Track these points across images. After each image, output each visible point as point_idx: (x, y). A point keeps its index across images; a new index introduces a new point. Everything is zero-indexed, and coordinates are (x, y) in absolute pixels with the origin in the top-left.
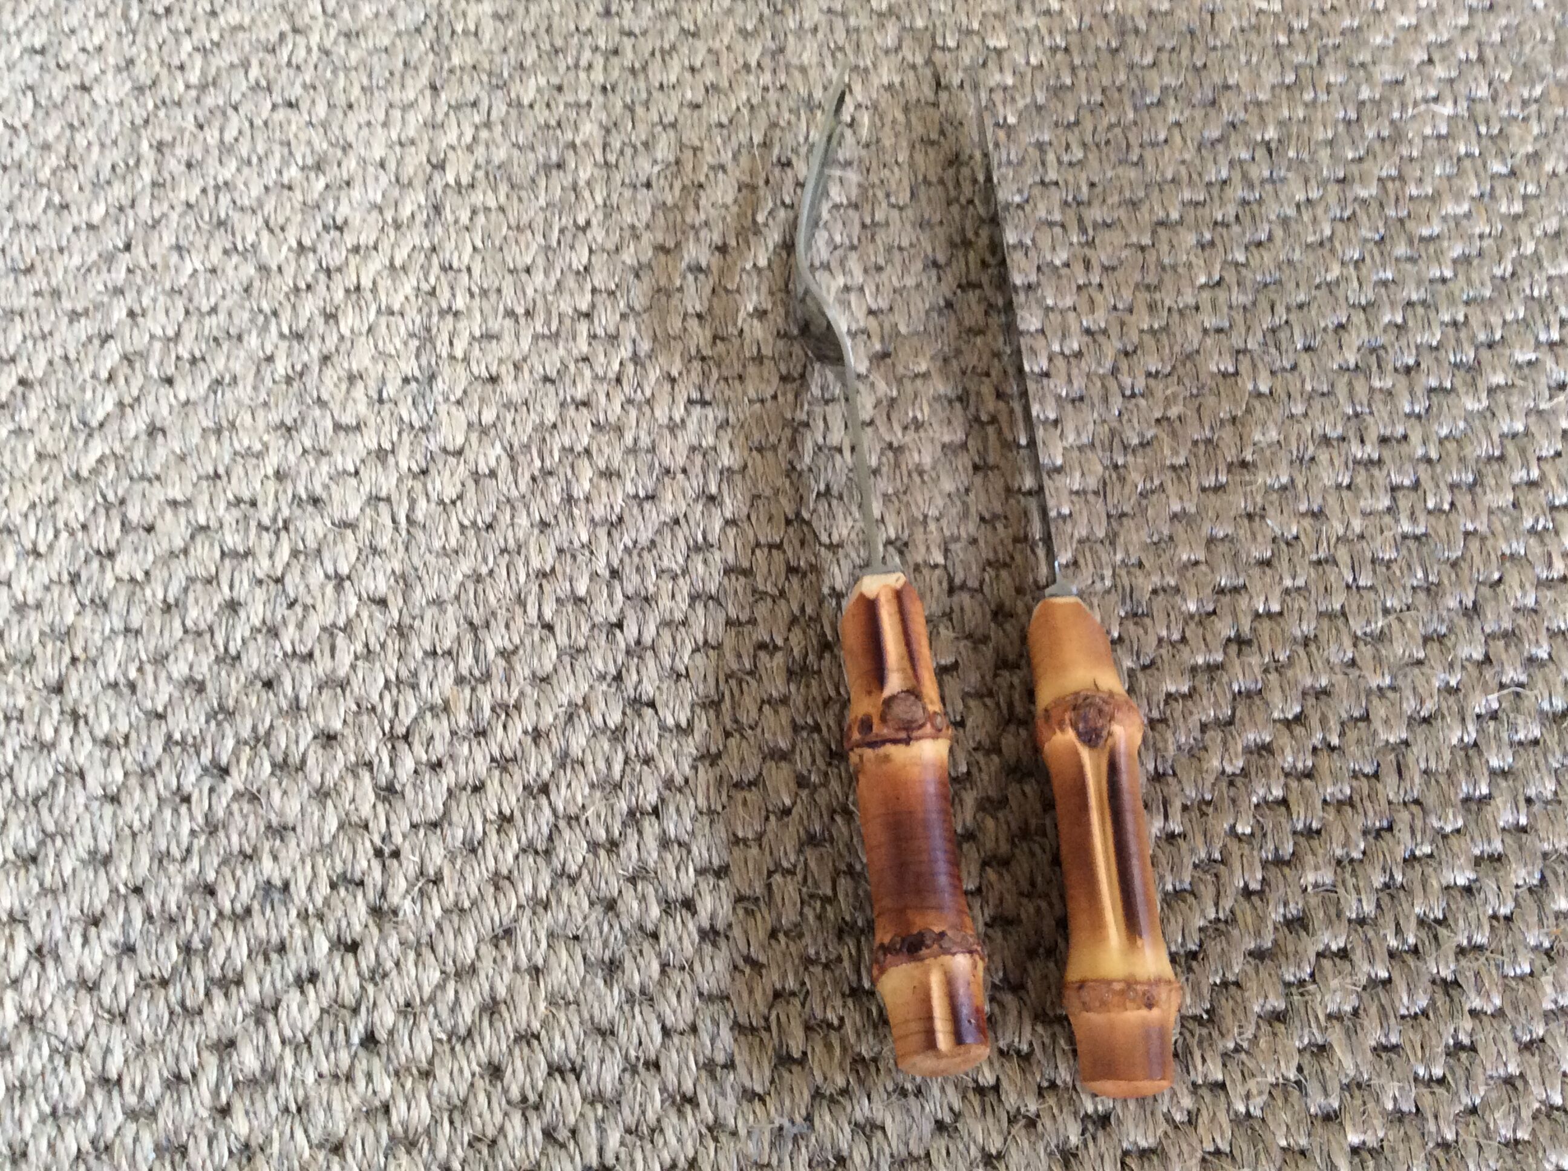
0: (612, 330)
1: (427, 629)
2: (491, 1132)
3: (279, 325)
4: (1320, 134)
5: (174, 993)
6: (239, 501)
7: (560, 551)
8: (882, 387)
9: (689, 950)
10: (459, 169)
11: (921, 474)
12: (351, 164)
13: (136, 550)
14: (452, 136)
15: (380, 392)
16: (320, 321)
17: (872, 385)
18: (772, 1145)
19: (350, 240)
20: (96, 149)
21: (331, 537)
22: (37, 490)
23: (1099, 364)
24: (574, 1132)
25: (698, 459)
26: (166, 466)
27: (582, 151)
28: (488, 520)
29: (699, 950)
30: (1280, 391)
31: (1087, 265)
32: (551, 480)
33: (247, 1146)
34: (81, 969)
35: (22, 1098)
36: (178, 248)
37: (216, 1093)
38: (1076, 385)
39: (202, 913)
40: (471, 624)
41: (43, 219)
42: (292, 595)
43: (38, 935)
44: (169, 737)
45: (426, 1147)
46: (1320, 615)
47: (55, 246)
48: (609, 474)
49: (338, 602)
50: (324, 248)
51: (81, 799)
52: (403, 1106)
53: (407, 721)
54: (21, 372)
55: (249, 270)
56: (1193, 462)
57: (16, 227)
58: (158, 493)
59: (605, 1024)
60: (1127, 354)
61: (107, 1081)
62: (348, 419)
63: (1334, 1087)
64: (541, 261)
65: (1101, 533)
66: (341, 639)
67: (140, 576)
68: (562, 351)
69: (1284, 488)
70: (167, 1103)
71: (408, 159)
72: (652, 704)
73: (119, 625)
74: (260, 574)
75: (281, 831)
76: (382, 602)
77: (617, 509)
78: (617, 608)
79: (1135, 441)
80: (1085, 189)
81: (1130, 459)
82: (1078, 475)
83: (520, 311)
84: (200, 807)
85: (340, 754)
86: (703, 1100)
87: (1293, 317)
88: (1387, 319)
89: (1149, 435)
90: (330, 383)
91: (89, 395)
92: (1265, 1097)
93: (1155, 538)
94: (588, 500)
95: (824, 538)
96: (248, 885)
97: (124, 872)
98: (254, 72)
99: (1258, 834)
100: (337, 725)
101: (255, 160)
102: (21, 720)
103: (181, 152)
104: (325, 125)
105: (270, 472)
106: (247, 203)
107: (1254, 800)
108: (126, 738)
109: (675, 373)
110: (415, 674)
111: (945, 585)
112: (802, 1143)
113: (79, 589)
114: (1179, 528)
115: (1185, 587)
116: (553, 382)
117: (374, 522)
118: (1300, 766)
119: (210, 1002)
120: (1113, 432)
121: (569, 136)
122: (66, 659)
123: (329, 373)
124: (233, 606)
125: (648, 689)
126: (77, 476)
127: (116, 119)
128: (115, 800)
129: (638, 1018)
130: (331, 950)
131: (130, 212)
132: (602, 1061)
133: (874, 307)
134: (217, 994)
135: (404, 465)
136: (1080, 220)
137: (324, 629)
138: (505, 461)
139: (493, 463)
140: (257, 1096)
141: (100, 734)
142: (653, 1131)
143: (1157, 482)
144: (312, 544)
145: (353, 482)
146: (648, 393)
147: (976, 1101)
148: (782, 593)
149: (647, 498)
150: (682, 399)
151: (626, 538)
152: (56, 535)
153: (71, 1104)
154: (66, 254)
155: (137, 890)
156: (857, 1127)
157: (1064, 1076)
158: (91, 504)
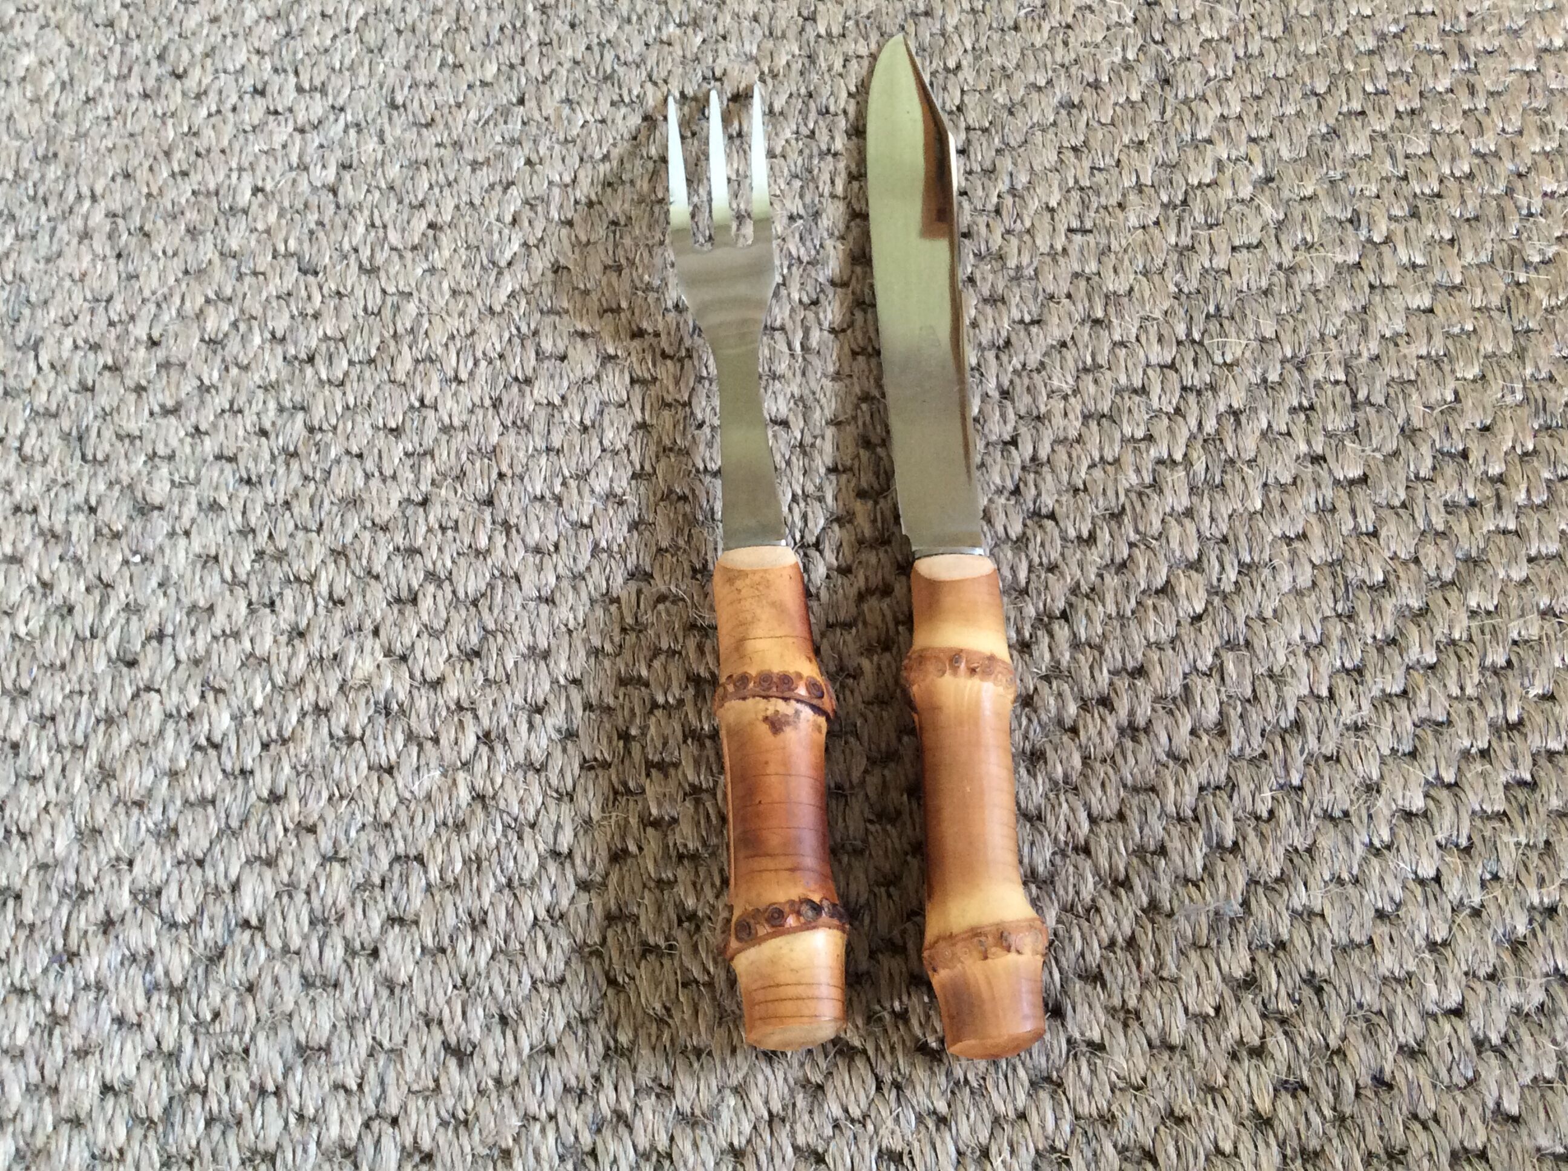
0: (988, 165)
8: (1268, 211)
9: (1110, 745)
12: (726, 20)
13: (552, 377)
17: (1258, 207)
18: (1211, 928)
20: (484, 13)
23: (1492, 185)
25: (1083, 284)
29: (1119, 745)
31: (1472, 90)
34: (528, 752)
35: (478, 869)
36: (568, 101)
38: (1470, 205)
41: (440, 77)
42: (700, 416)
43: (486, 722)
44: (596, 545)
47: (452, 101)
51: (518, 601)
53: (817, 532)
54: (430, 216)
57: (414, 85)
60: (1520, 175)
61: (559, 854)
65: (1507, 348)
67: (557, 401)
72: (1052, 516)
73: (541, 444)
76: (785, 424)
77: (1004, 334)
78: (1009, 428)
79: (1536, 259)
80: (1463, 18)
81: (1533, 275)
82: (1479, 291)
86: (1137, 883)
89: (1550, 252)
91: (496, 236)
95: (1218, 359)
97: (563, 665)
101: (634, 18)
102: (456, 528)
103: (565, 13)
105: (670, 304)
106: (630, 59)
108: (557, 547)
109: (1053, 203)
110: (820, 488)
112: (1241, 928)
117: (772, 349)
120: (1512, 250)
122: (494, 475)
125: (1048, 502)
128: (550, 601)
129: (1065, 805)
131: (522, 69)
132: (1032, 844)
133: (1254, 135)
135: (796, 296)
136: (1461, 48)
141: (531, 543)
142: (1088, 911)
146: (1028, 224)
147: (1418, 890)
148: (1178, 410)
149: (1033, 322)
150: (1062, 229)
151: (1014, 360)
152: (476, 363)
153: (526, 876)
154: (464, 109)
155: (575, 682)
156: (1295, 914)
157: (1507, 866)
158: (506, 336)
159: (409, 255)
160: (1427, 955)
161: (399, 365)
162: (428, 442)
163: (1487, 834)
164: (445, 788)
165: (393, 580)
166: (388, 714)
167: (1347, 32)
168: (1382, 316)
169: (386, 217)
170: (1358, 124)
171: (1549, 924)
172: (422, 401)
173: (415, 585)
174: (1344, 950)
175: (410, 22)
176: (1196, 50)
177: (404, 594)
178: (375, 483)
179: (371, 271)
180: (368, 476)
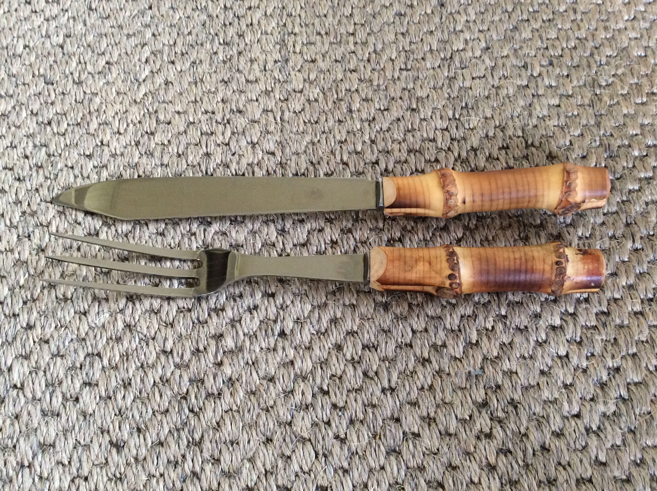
1: (293, 164)
2: (339, 373)
3: (219, 39)
5: (194, 315)
6: (207, 112)
7: (348, 132)
11: (509, 98)
15: (265, 67)
16: (236, 38)
19: (247, 4)
21: (248, 126)
22: (118, 107)
24: (376, 373)
26: (174, 97)
28: (316, 119)
32: (342, 103)
33: (230, 379)
37: (216, 356)
40: (312, 163)
45: (311, 379)
48: (366, 100)
49: (254, 153)
50: (236, 8)
52: (300, 362)
55: (204, 17)
56: (631, 92)
58: (171, 108)
59: (386, 328)
62: (251, 78)
64: (331, 12)
66: (256, 168)
68: (342, 49)
70: (194, 362)
74: (219, 142)
75: (237, 247)
83: (323, 32)
84: (200, 237)
90: (242, 63)
93: (617, 125)
94: (359, 111)
111: (524, 144)
113: (140, 147)
114: (628, 120)
115: (632, 144)
116: (340, 62)
119: (211, 318)
123: (242, 59)
124: (208, 155)
130: (263, 296)
134: (213, 314)
137: (248, 164)
138: (321, 95)
139: (316, 96)
140: (235, 358)
143: (615, 101)
144: (240, 130)
145: (257, 104)
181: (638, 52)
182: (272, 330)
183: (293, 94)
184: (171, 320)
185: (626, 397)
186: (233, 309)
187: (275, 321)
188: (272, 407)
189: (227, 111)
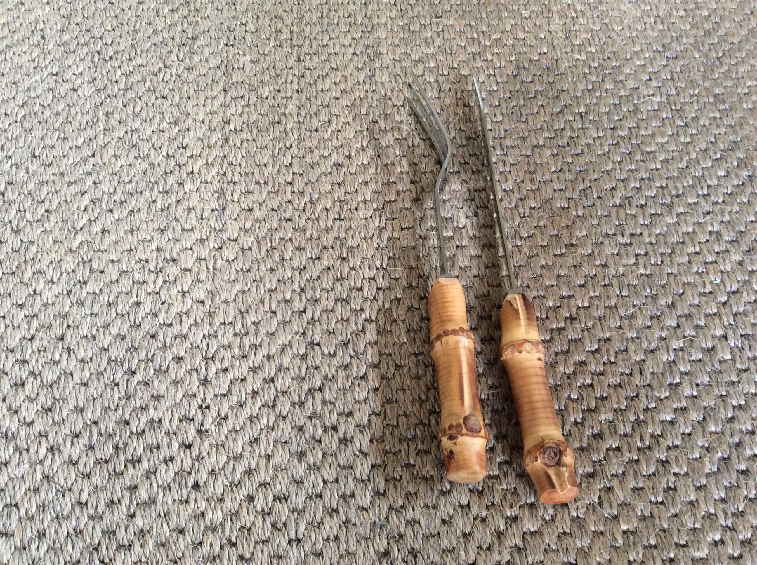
0: (301, 189)
1: (221, 313)
2: (248, 525)
3: (158, 187)
4: (603, 110)
5: (111, 467)
6: (141, 261)
7: (279, 281)
9: (335, 448)
10: (236, 123)
12: (190, 122)
13: (96, 280)
14: (233, 110)
15: (202, 215)
16: (176, 186)
18: (371, 529)
19: (189, 153)
20: (79, 115)
21: (180, 275)
22: (53, 255)
24: (285, 524)
25: (338, 243)
26: (109, 245)
27: (289, 117)
28: (248, 268)
29: (339, 447)
30: (587, 215)
32: (275, 251)
33: (142, 531)
34: (70, 456)
35: (43, 511)
36: (115, 156)
37: (129, 508)
39: (123, 432)
40: (240, 311)
41: (57, 144)
42: (163, 299)
43: (51, 442)
44: (110, 358)
45: (220, 531)
46: (606, 307)
47: (61, 155)
48: (300, 249)
49: (183, 302)
50: (178, 156)
51: (71, 385)
52: (210, 513)
53: (213, 352)
54: (46, 207)
55: (145, 165)
56: (550, 243)
57: (45, 147)
58: (106, 257)
59: (299, 479)
60: (521, 200)
61: (81, 503)
62: (188, 226)
63: (615, 505)
64: (271, 161)
66: (184, 317)
67: (97, 291)
68: (280, 198)
69: (590, 255)
70: (107, 513)
71: (214, 119)
72: (318, 344)
73: (88, 312)
74: (150, 291)
75: (158, 398)
76: (202, 302)
77: (303, 263)
78: (303, 305)
79: (525, 235)
80: (503, 132)
81: (523, 242)
83: (262, 182)
84: (123, 388)
85: (183, 365)
86: (341, 510)
87: (592, 184)
88: (632, 185)
89: (531, 232)
90: (180, 211)
91: (76, 216)
92: (585, 509)
93: (535, 275)
94: (291, 259)
96: (143, 420)
97: (90, 415)
98: (148, 84)
99: (580, 398)
100: (182, 353)
101: (148, 120)
102: (45, 351)
103: (117, 116)
104: (178, 106)
105: (154, 248)
106: (145, 138)
107: (579, 384)
108: (91, 359)
109: (328, 207)
110: (216, 332)
112: (384, 529)
113: (71, 297)
114: (545, 271)
115: (547, 295)
116: (276, 211)
117: (199, 269)
118: (598, 370)
119: (127, 470)
121: (283, 110)
122: (65, 326)
123: (179, 207)
124: (138, 304)
125: (317, 338)
126: (71, 250)
127: (88, 103)
128: (86, 385)
129: (313, 476)
130: (179, 447)
131: (94, 140)
132: (297, 494)
134: (130, 466)
135: (212, 245)
136: (501, 145)
137: (177, 313)
138: (255, 243)
139: (250, 244)
140: (147, 509)
141: (80, 358)
142: (319, 524)
143: (535, 252)
144: (172, 278)
145: (190, 252)
146: (317, 216)
147: (460, 511)
148: (375, 298)
149: (316, 259)
150: (331, 218)
151: (307, 275)
152: (61, 274)
153: (65, 513)
154: (66, 158)
155: (95, 423)
156: (408, 522)
157: (497, 500)
158: (77, 261)
159: (35, 224)
160: (462, 540)
161: (25, 275)
162: (36, 310)
163: (490, 485)
164: (30, 473)
165: (14, 375)
166: (7, 438)
167: (454, 138)
168: (460, 259)
169: (26, 207)
170: (456, 177)
171: (514, 525)
172: (35, 291)
173: (24, 377)
174: (427, 537)
175: (45, 118)
176: (392, 143)
177: (19, 382)
178: (9, 330)
179: (17, 232)
180: (6, 327)
181: (562, 203)
182: (186, 482)
183: (227, 242)
184: (88, 471)
185: (521, 546)
186: (149, 460)
187: (190, 473)
188: (180, 559)
189: (160, 260)
